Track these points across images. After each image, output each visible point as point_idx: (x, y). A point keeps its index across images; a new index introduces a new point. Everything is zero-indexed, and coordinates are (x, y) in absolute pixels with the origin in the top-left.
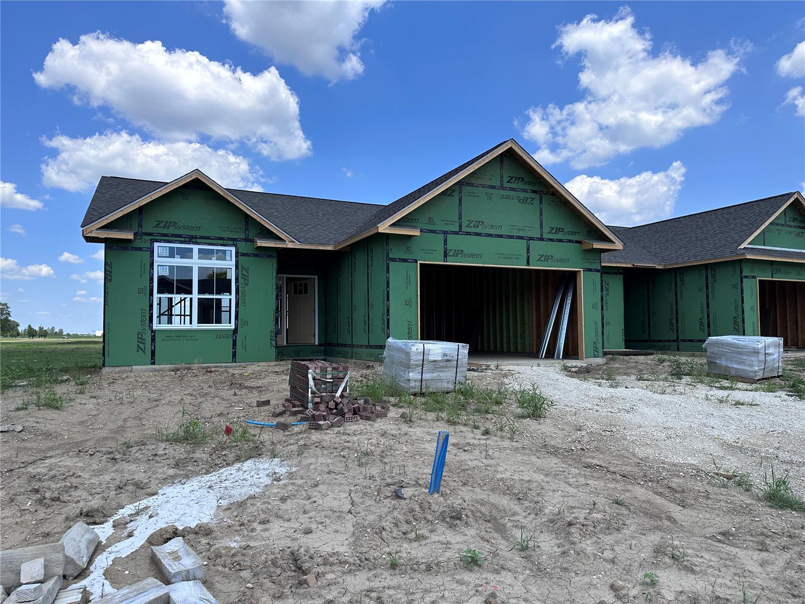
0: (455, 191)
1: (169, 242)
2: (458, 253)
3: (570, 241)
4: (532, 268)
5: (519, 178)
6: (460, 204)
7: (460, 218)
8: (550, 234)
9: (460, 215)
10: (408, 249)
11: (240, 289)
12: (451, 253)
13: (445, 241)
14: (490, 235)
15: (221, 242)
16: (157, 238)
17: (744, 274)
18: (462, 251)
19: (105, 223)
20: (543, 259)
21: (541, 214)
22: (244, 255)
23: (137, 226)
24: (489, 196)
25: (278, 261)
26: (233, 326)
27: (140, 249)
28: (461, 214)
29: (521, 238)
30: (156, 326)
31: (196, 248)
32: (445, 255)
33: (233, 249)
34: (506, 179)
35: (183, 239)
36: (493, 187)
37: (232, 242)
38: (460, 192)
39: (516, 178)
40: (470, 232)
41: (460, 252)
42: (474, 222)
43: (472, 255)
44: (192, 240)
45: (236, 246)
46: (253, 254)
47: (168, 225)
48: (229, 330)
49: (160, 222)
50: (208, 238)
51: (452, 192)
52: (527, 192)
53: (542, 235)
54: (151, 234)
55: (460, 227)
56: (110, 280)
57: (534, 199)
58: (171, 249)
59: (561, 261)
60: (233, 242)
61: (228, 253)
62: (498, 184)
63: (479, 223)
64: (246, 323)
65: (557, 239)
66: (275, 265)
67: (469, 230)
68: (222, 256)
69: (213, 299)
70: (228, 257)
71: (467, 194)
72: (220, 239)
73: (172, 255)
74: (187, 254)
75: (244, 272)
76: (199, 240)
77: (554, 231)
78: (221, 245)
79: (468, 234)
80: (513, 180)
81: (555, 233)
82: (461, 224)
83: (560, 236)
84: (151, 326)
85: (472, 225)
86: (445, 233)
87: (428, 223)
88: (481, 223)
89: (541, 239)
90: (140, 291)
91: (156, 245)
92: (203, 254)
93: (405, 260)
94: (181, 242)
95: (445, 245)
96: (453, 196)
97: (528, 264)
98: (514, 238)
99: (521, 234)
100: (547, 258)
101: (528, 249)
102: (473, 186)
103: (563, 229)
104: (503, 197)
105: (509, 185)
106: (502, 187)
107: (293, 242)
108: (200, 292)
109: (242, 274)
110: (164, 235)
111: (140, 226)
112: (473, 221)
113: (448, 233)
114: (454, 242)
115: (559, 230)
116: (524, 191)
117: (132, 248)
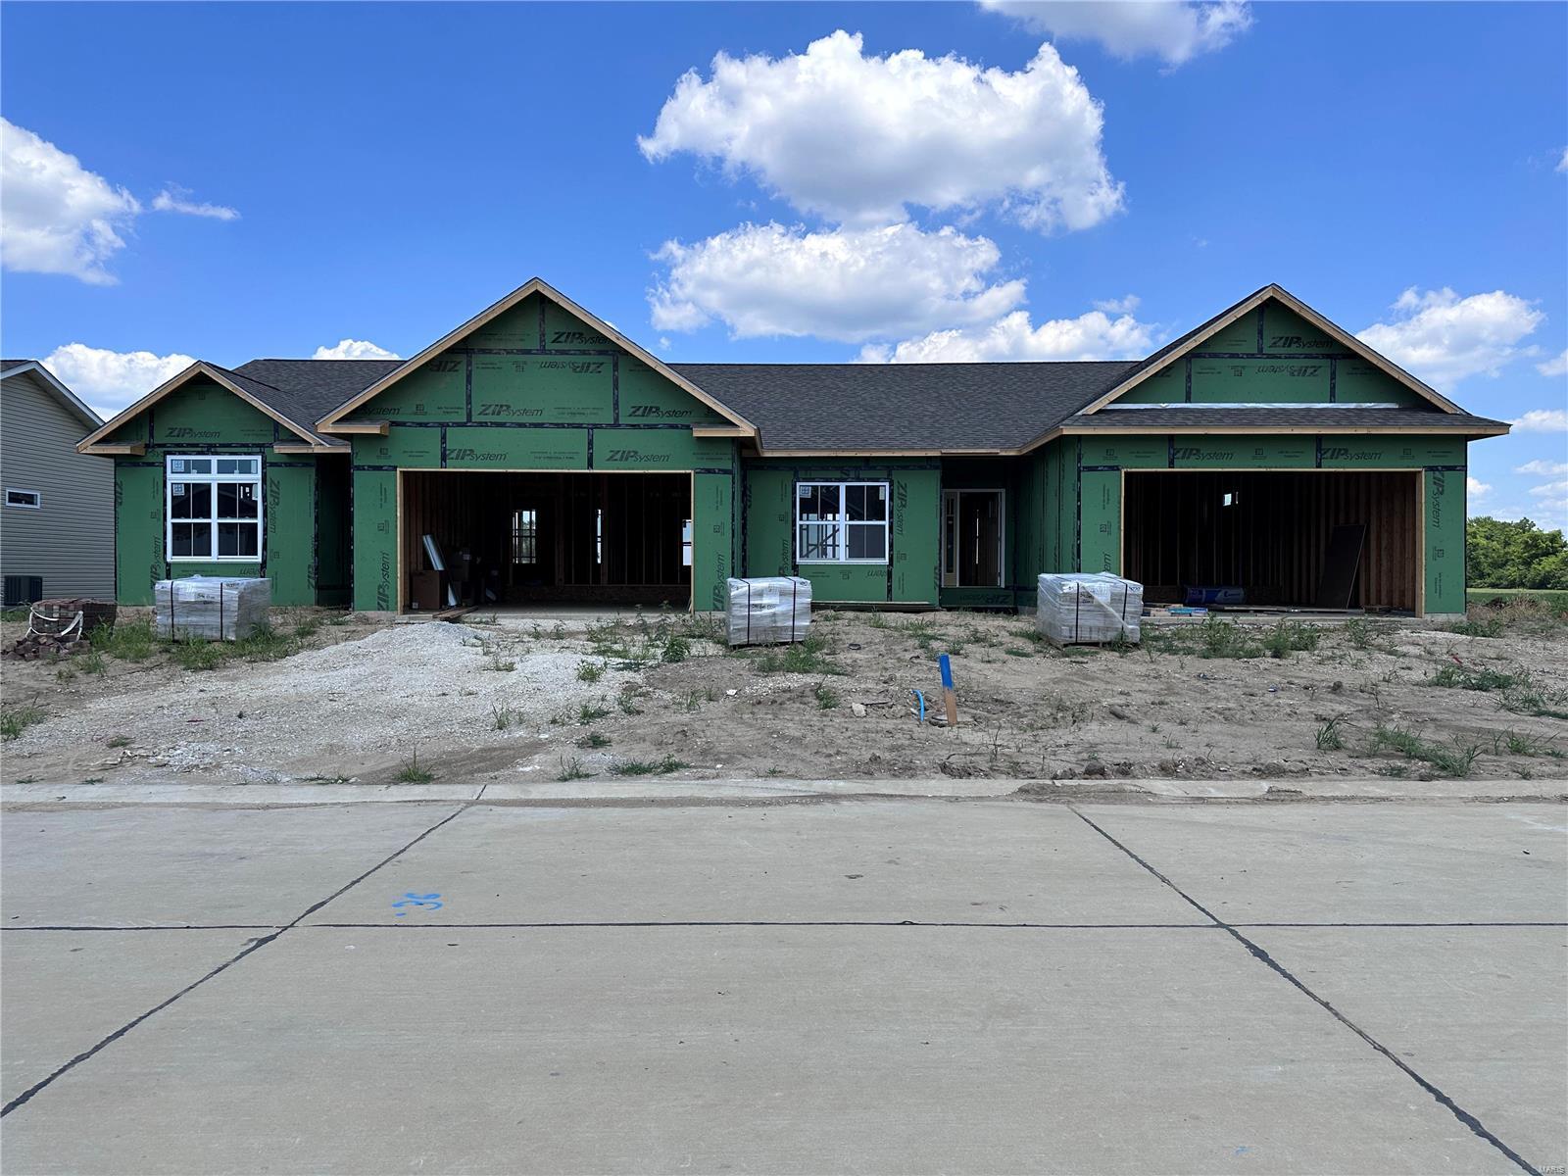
0: (459, 363)
1: (184, 453)
2: (462, 455)
3: (672, 427)
4: (595, 471)
5: (574, 334)
6: (469, 381)
7: (469, 402)
8: (632, 418)
9: (469, 398)
10: (383, 452)
11: (269, 510)
12: (454, 455)
13: (444, 438)
14: (521, 425)
15: (245, 450)
16: (169, 449)
17: (1085, 463)
18: (471, 450)
19: (101, 436)
20: (618, 456)
21: (616, 386)
22: (272, 465)
23: (148, 436)
24: (520, 367)
25: (317, 470)
26: (258, 559)
27: (152, 464)
28: (470, 396)
29: (579, 426)
30: (169, 560)
31: (214, 459)
32: (444, 458)
33: (259, 458)
34: (550, 337)
35: (199, 449)
36: (528, 352)
37: (258, 450)
38: (469, 364)
39: (569, 333)
40: (486, 423)
41: (468, 452)
42: (493, 407)
43: (489, 457)
44: (211, 449)
45: (262, 454)
46: (285, 464)
47: (183, 432)
48: (255, 564)
49: (173, 430)
50: (229, 445)
51: (455, 366)
52: (590, 354)
53: (617, 419)
54: (164, 446)
55: (469, 415)
56: (121, 503)
57: (602, 364)
58: (187, 462)
59: (654, 459)
60: (260, 448)
61: (253, 464)
62: (535, 345)
63: (501, 408)
64: (277, 554)
65: (645, 425)
66: (314, 476)
67: (483, 419)
68: (245, 468)
69: (237, 524)
70: (253, 470)
71: (481, 366)
72: (243, 446)
73: (187, 471)
74: (205, 468)
75: (274, 488)
76: (219, 450)
77: (640, 412)
78: (245, 454)
79: (482, 424)
80: (563, 339)
81: (643, 416)
82: (471, 411)
83: (651, 420)
84: (165, 559)
85: (490, 411)
86: (443, 425)
87: (416, 414)
88: (504, 408)
89: (616, 425)
90: (154, 516)
91: (169, 458)
92: (224, 468)
93: (379, 468)
94: (199, 453)
95: (442, 443)
96: (457, 371)
97: (590, 465)
98: (564, 427)
99: (578, 420)
100: (626, 456)
101: (590, 443)
102: (490, 353)
103: (658, 409)
104: (544, 366)
105: (557, 346)
106: (543, 351)
107: (321, 444)
108: (220, 515)
109: (272, 491)
110: (178, 445)
111: (152, 435)
112: (490, 406)
113: (448, 426)
114: (457, 439)
115: (648, 410)
116: (584, 353)
117: (144, 463)
